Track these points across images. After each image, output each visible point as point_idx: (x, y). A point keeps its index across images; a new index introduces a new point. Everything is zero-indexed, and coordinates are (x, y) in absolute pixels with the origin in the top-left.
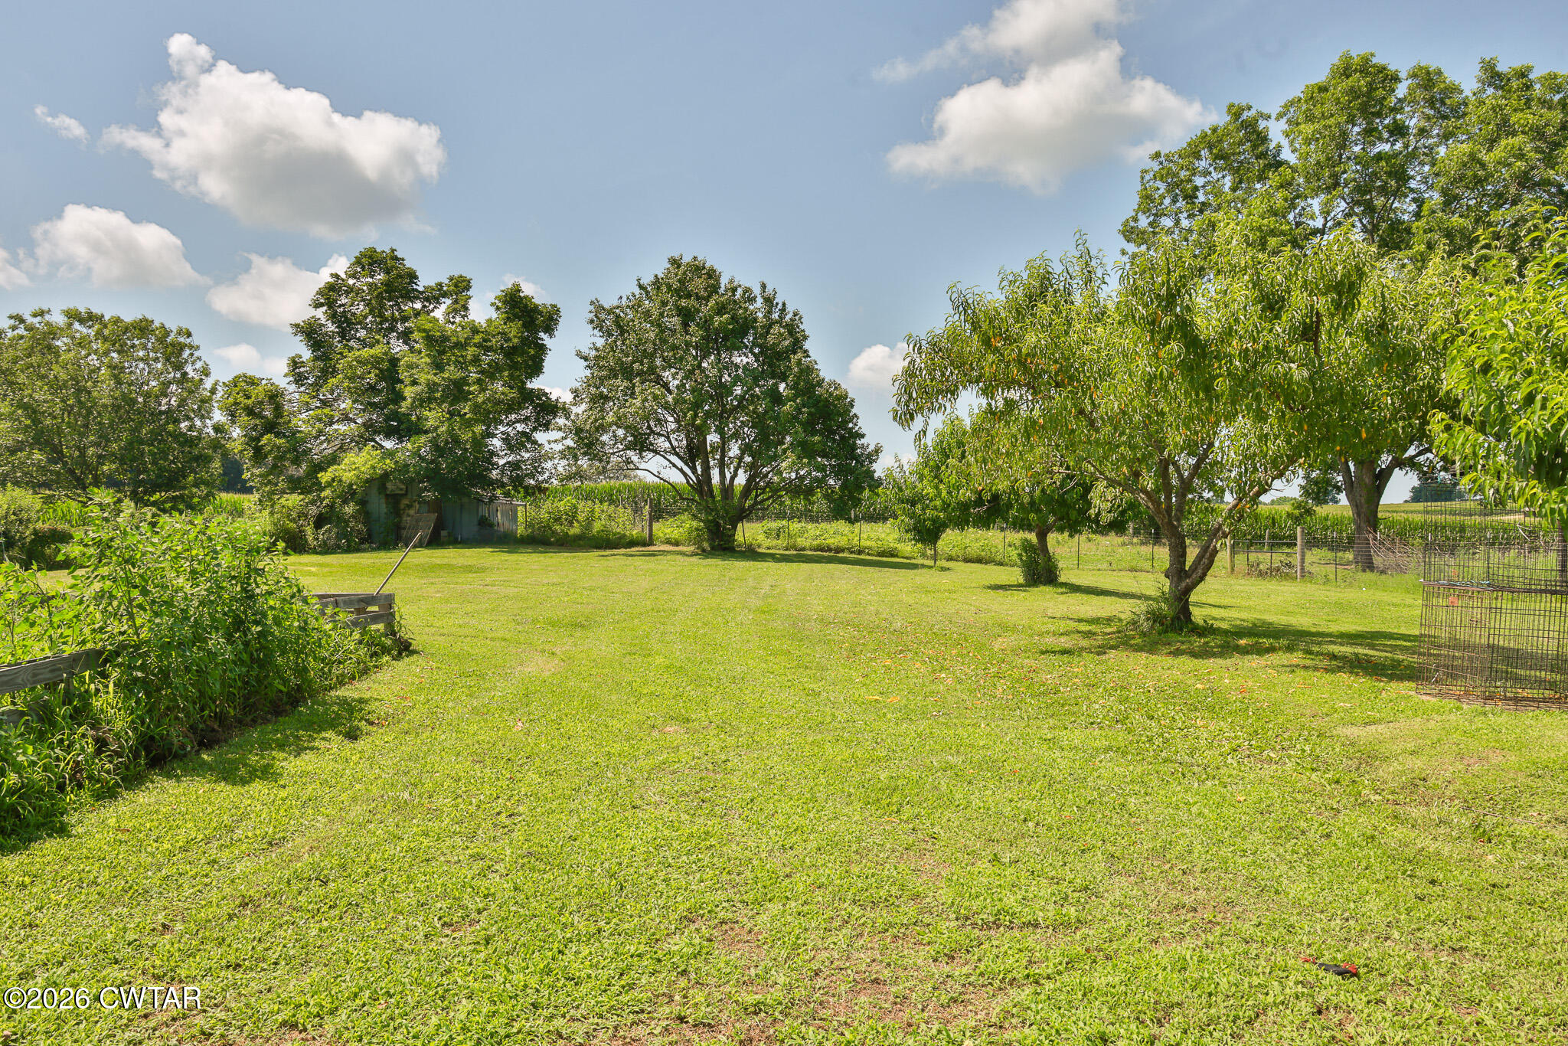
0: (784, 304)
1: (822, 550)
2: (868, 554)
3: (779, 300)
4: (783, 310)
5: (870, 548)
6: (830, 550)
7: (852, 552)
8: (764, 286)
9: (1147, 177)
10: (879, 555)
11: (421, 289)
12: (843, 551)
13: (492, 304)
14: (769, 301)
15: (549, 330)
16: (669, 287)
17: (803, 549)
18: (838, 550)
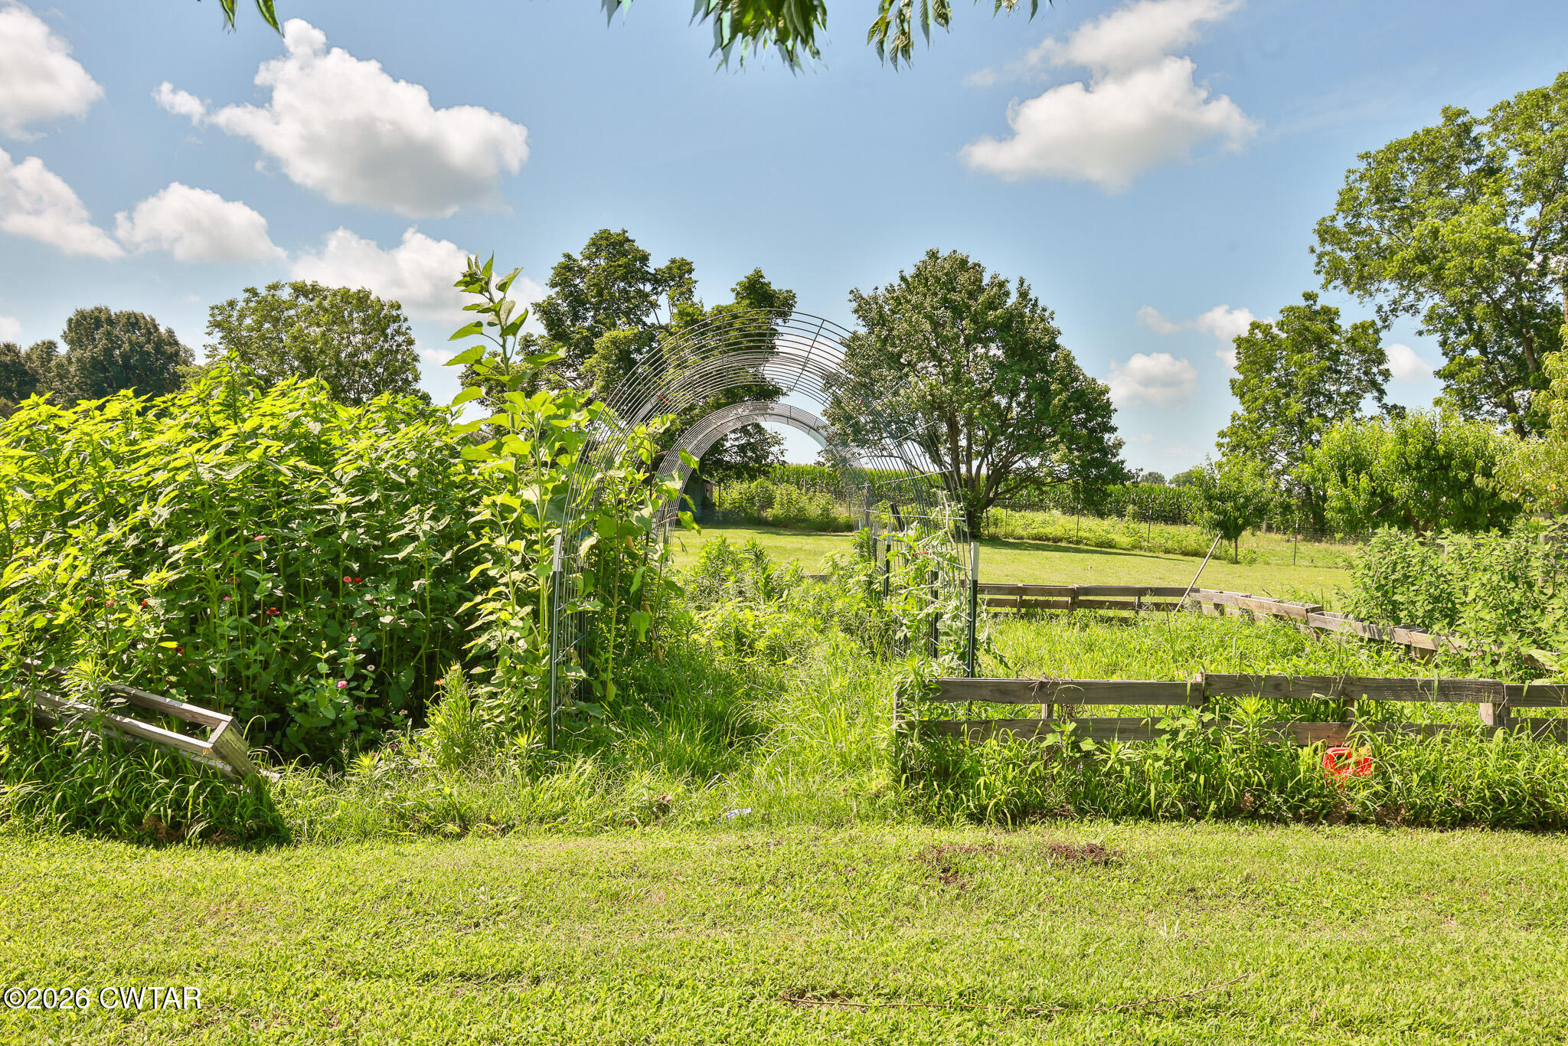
0: (1036, 301)
1: (1039, 539)
2: (1086, 544)
3: (1032, 296)
4: (1035, 305)
5: (1087, 539)
6: (1048, 539)
7: (1070, 542)
8: (1022, 282)
9: (1352, 178)
10: (1097, 545)
11: (652, 271)
12: (1061, 540)
13: (733, 290)
14: (1024, 295)
15: (784, 315)
16: (938, 280)
17: (1022, 538)
18: (1056, 540)
